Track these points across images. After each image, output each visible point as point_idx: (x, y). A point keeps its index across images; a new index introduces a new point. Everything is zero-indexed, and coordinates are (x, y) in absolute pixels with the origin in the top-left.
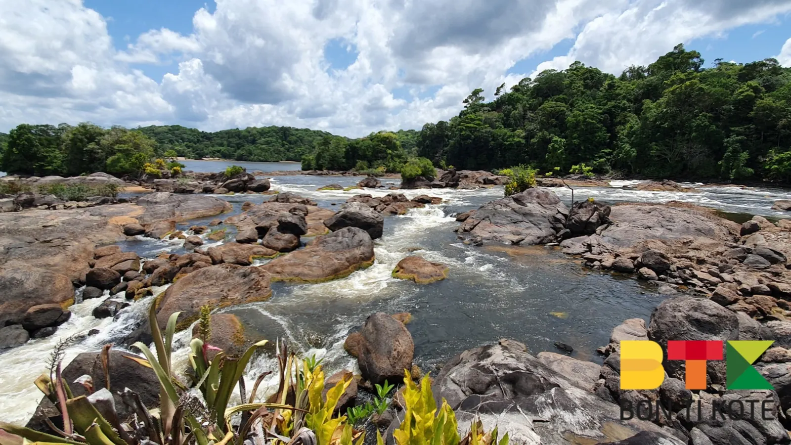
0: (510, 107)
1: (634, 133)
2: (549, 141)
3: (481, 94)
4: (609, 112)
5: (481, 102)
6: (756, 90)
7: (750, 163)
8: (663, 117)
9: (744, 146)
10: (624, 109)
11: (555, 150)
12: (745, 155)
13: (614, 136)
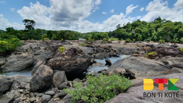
0: (127, 28)
1: (156, 34)
2: (138, 35)
3: (120, 25)
4: (150, 30)
5: (120, 27)
6: (178, 27)
7: (178, 40)
8: (162, 32)
9: (177, 37)
10: (153, 30)
11: (140, 37)
12: (177, 39)
13: (151, 35)
